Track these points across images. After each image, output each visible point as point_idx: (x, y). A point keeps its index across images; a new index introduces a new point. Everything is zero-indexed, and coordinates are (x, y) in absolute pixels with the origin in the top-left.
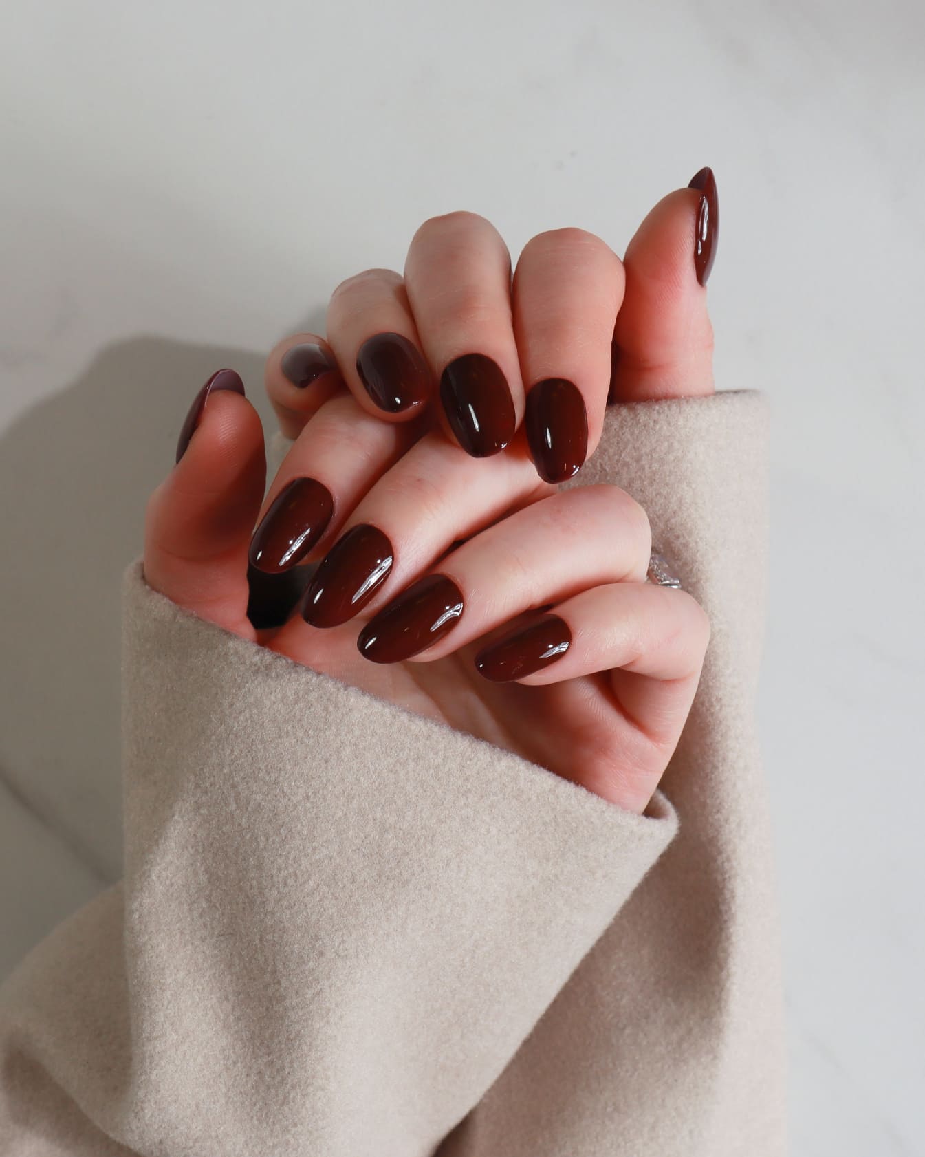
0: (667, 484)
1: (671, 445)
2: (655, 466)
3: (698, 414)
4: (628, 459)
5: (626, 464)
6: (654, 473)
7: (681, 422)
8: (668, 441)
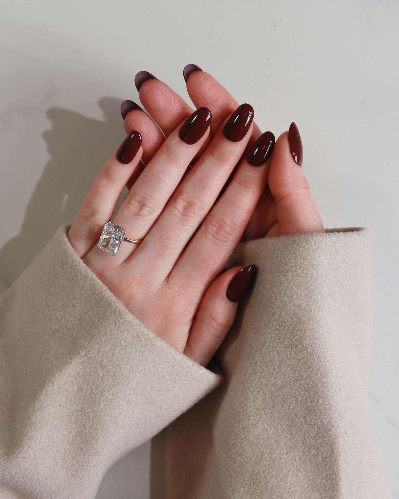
0: (307, 269)
1: (309, 253)
2: (302, 261)
3: (320, 241)
4: (291, 257)
5: (290, 259)
6: (301, 264)
7: (313, 244)
8: (308, 251)
